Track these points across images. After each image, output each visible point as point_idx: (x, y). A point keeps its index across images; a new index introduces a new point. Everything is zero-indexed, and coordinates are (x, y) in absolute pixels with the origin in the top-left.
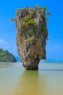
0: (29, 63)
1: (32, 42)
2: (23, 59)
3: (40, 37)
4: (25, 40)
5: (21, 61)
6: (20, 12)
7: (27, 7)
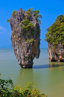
0: (27, 62)
1: (32, 44)
2: (20, 58)
3: (37, 39)
4: (25, 41)
5: (19, 60)
6: (19, 15)
7: (21, 9)
